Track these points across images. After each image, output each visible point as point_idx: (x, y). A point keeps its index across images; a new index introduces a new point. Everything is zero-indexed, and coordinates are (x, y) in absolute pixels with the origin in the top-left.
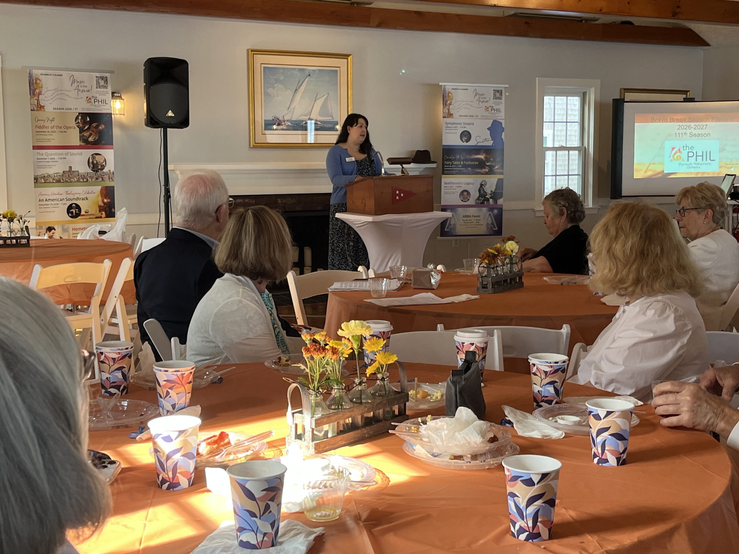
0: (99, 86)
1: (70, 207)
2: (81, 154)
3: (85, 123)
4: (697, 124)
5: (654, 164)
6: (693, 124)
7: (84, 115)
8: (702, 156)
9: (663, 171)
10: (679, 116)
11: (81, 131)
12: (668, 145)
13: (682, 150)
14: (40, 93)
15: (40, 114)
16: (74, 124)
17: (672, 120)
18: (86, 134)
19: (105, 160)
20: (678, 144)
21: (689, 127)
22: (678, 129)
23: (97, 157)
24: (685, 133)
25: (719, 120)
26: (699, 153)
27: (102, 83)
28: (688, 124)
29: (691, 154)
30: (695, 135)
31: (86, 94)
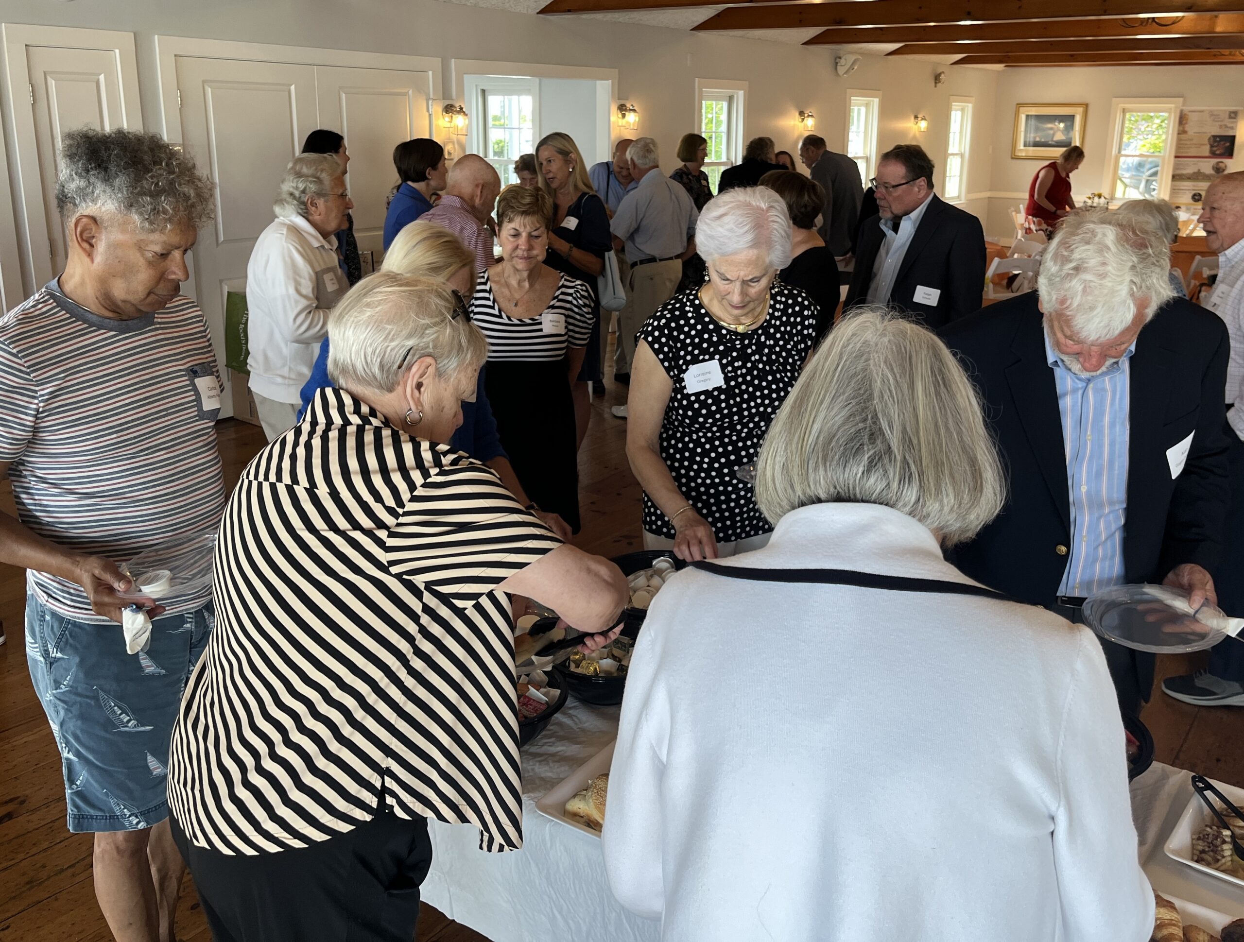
0: (1230, 117)
1: (1195, 195)
2: (1209, 162)
3: (1215, 141)
7: (1215, 137)
11: (1212, 146)
14: (1186, 123)
15: (1183, 136)
16: (1206, 142)
18: (1215, 149)
19: (1226, 166)
23: (1221, 164)
27: (1233, 115)
31: (1220, 123)
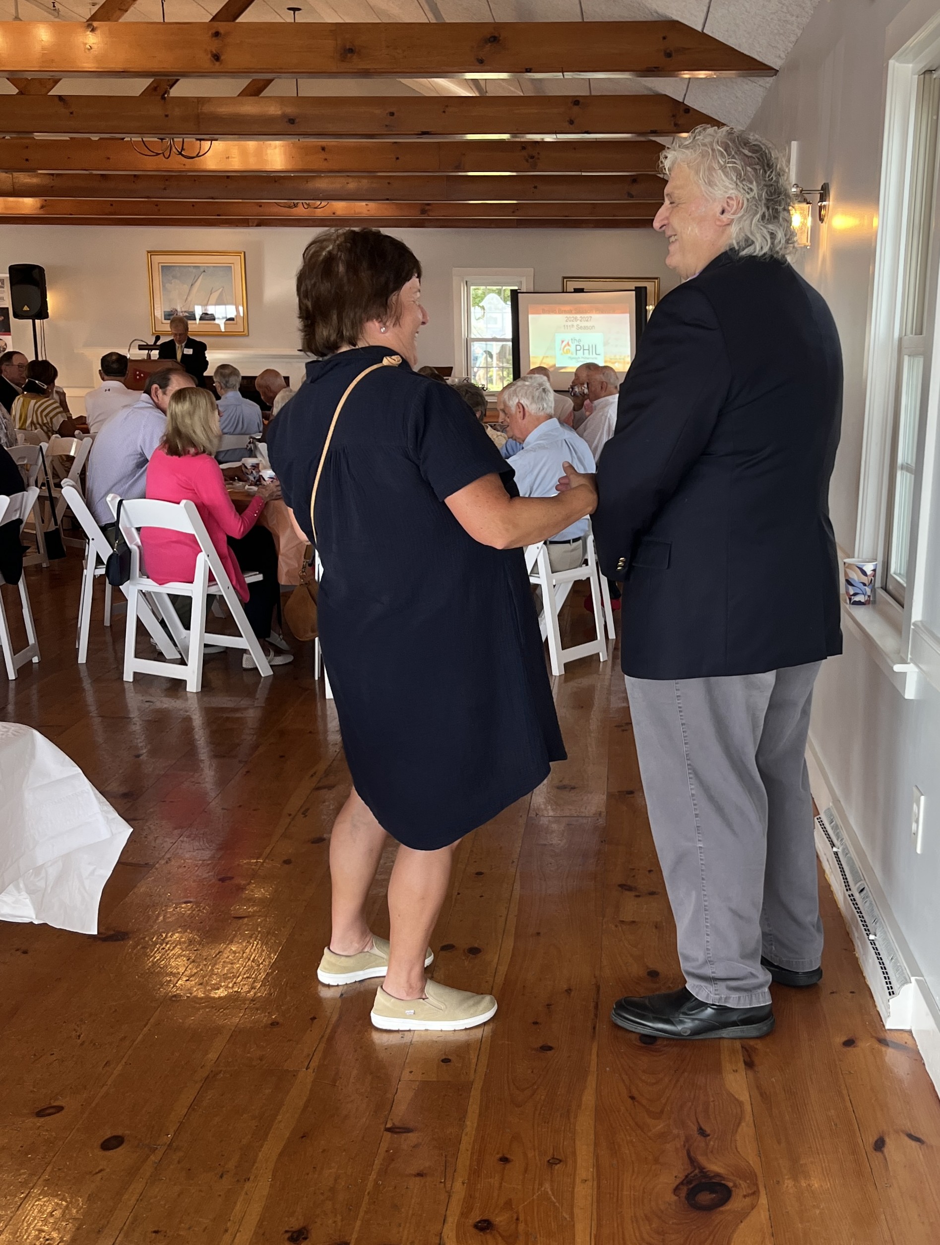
4: (583, 315)
5: (547, 357)
6: (578, 316)
8: (589, 350)
9: (555, 365)
10: (567, 308)
12: (559, 337)
13: (570, 343)
17: (561, 312)
20: (567, 337)
21: (576, 319)
22: (566, 321)
24: (573, 326)
25: (602, 311)
26: (586, 348)
28: (575, 316)
29: (578, 348)
30: (581, 327)
